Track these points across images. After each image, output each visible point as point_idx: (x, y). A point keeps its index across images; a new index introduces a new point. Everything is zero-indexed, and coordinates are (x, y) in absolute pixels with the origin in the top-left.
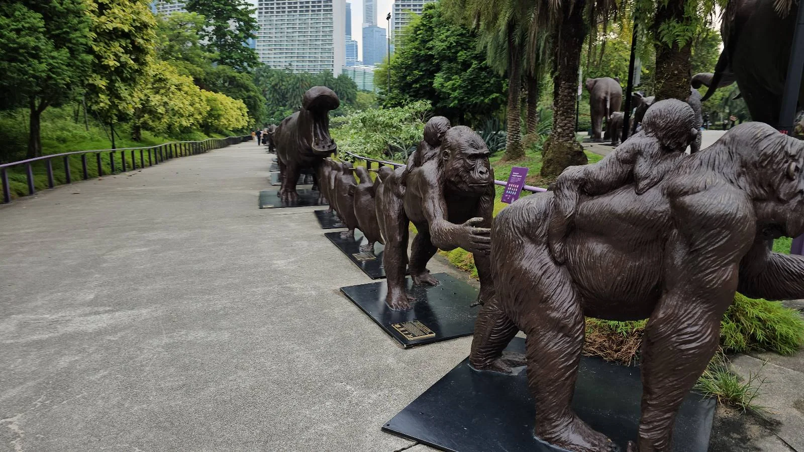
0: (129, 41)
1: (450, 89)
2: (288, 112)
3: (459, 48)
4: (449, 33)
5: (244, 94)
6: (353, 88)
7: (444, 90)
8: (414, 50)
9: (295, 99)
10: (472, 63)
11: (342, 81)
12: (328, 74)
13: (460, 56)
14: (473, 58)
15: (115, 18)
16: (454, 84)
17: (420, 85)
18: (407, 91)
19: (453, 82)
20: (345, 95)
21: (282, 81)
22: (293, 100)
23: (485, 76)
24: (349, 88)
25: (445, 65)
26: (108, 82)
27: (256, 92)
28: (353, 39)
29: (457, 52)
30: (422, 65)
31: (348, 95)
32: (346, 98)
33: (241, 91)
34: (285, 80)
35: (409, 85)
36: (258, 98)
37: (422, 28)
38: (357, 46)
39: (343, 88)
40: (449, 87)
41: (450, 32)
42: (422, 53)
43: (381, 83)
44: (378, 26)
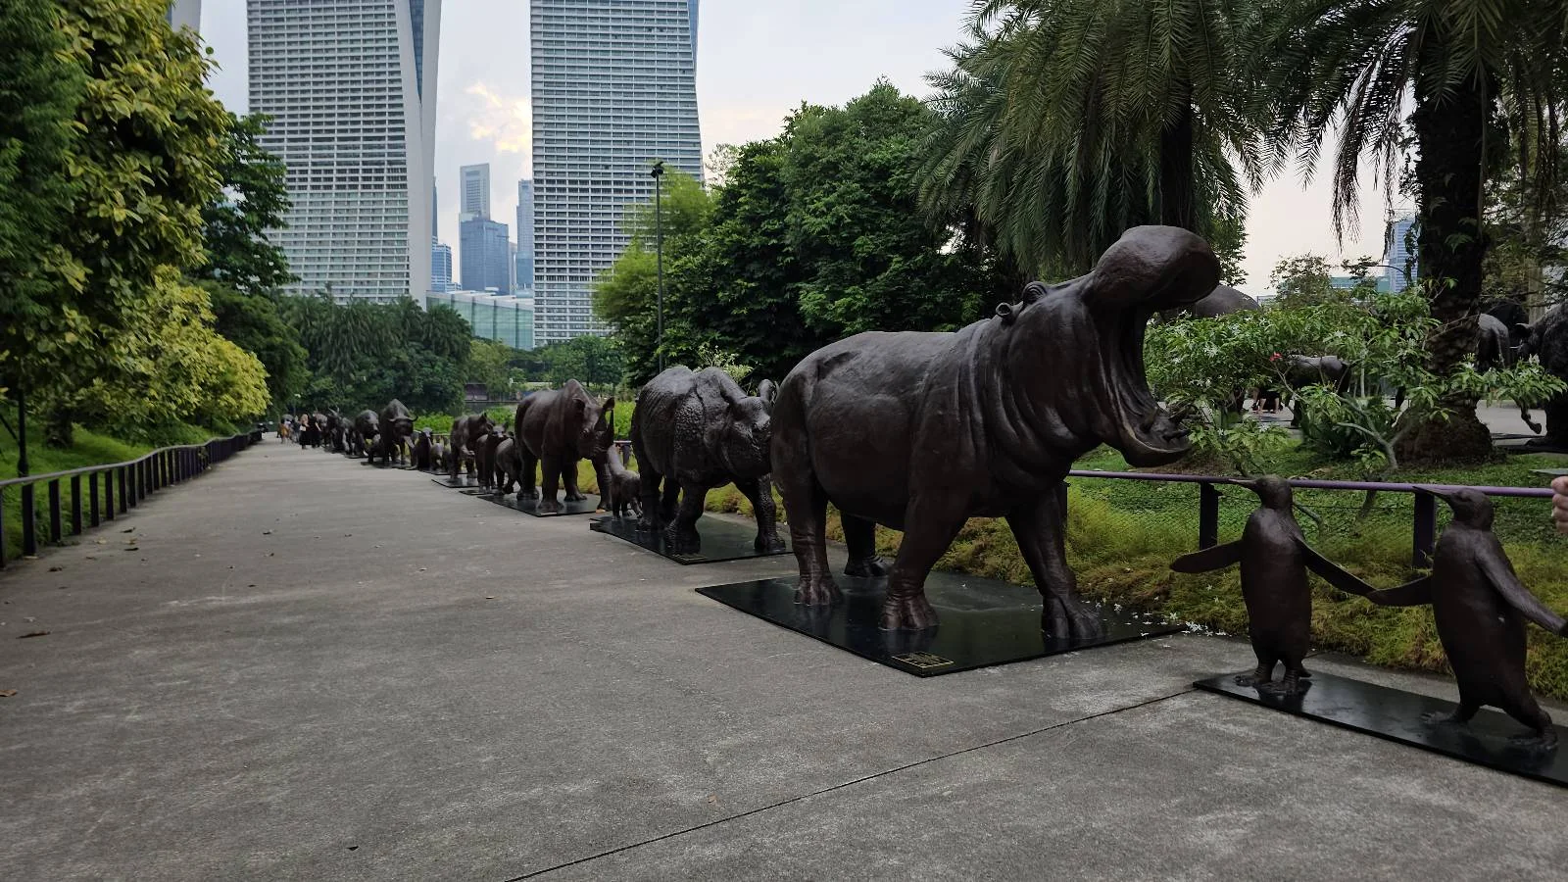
0: (158, 160)
1: (841, 315)
2: (323, 380)
3: (857, 229)
4: (831, 198)
5: (259, 340)
6: (463, 331)
7: (827, 317)
8: (735, 236)
9: (338, 353)
10: (890, 260)
11: (440, 320)
12: (410, 305)
13: (860, 246)
14: (888, 250)
15: (136, 89)
16: (849, 306)
17: (750, 311)
18: (714, 324)
19: (849, 299)
20: (446, 345)
21: (312, 319)
22: (333, 356)
23: (920, 288)
24: (454, 333)
25: (824, 267)
26: (89, 271)
27: (284, 337)
28: (440, 243)
29: (854, 237)
30: (753, 267)
31: (451, 346)
32: (448, 352)
33: (251, 332)
34: (317, 316)
35: (722, 311)
36: (292, 349)
37: (744, 191)
38: (449, 256)
39: (442, 331)
40: (839, 310)
41: (835, 194)
42: (756, 241)
43: (614, 311)
44: (492, 219)
